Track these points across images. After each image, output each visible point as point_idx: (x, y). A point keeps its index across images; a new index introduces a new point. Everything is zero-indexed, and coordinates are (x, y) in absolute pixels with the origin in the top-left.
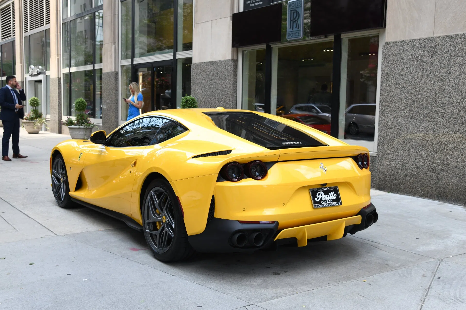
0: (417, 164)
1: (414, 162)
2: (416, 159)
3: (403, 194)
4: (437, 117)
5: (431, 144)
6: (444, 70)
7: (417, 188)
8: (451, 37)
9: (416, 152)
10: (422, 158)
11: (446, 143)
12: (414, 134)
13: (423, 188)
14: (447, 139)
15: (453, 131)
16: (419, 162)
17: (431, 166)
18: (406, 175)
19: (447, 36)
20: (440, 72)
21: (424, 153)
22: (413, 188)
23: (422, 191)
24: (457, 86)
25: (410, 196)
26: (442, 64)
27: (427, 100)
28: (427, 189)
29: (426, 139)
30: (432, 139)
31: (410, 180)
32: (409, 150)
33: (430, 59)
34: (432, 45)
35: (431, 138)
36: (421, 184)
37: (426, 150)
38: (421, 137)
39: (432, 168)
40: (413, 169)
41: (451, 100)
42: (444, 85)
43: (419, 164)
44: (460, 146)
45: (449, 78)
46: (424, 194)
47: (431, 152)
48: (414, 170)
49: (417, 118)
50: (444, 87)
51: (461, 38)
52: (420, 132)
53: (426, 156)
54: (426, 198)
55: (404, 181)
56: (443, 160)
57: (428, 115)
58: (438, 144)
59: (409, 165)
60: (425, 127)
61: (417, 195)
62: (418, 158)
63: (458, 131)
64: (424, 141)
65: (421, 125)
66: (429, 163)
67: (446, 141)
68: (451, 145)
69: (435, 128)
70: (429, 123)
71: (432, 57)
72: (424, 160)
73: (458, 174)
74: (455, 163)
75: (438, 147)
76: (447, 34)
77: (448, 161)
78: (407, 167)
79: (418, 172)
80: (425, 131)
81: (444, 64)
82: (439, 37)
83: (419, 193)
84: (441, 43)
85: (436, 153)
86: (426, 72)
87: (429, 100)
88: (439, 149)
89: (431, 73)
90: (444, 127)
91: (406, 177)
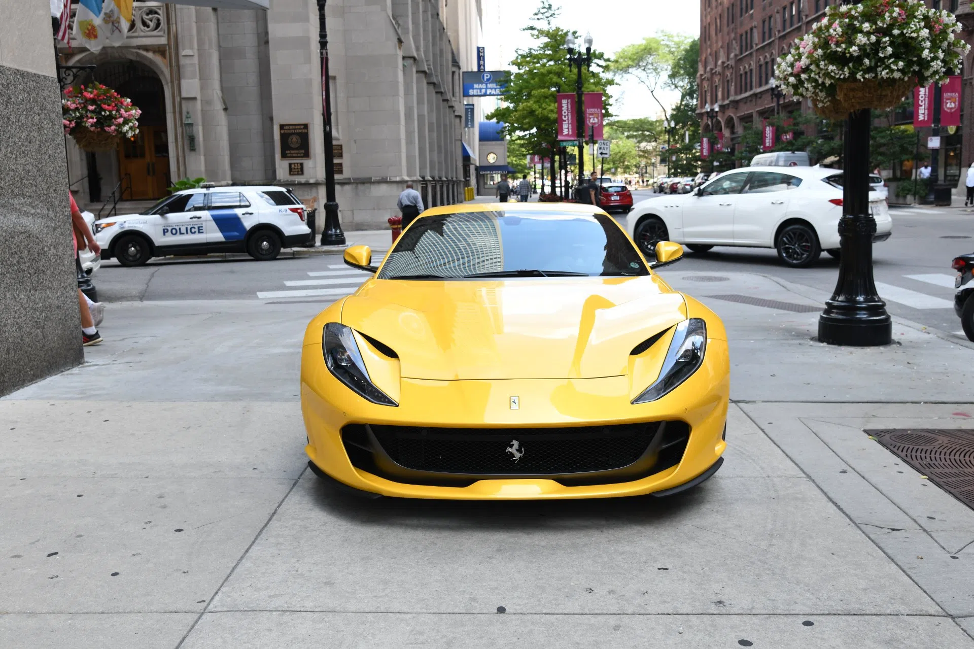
0: (18, 321)
1: (14, 318)
2: (16, 312)
3: (11, 391)
4: (28, 224)
5: (29, 275)
6: (24, 134)
7: (25, 367)
8: (23, 74)
9: (15, 298)
10: (22, 306)
11: (43, 269)
12: (6, 261)
13: (31, 364)
14: (44, 260)
15: (47, 246)
16: (20, 317)
17: (33, 318)
18: (8, 352)
19: (18, 71)
20: (20, 138)
21: (23, 296)
22: (20, 372)
23: (30, 371)
24: (40, 166)
25: (18, 389)
26: (20, 124)
27: (12, 191)
28: (35, 363)
29: (22, 267)
30: (29, 266)
31: (14, 357)
32: (5, 296)
33: (5, 109)
34: (3, 82)
35: (27, 265)
36: (28, 356)
37: (25, 288)
38: (15, 265)
39: (36, 320)
40: (15, 334)
41: (38, 190)
42: (27, 162)
43: (21, 320)
44: (57, 270)
45: (30, 150)
46: (34, 375)
47: (30, 291)
48: (17, 335)
49: (6, 228)
50: (28, 166)
51: (33, 81)
52: (13, 256)
53: (25, 301)
54: (37, 380)
55: (7, 363)
56: (45, 301)
57: (18, 220)
58: (35, 273)
59: (9, 327)
60: (18, 245)
61: (26, 382)
62: (18, 308)
63: (51, 245)
64: (20, 272)
65: (12, 242)
66: (31, 311)
67: (43, 266)
68: (48, 271)
69: (28, 245)
70: (21, 236)
71: (7, 105)
72: (25, 309)
73: (60, 319)
74: (56, 302)
75: (36, 279)
76: (17, 68)
77: (49, 301)
78: (7, 334)
79: (22, 337)
80: (19, 253)
81: (23, 124)
82: (9, 69)
83: (29, 375)
84: (13, 81)
85: (36, 290)
86: (3, 134)
87: (16, 190)
88: (38, 282)
89: (9, 138)
90: (37, 240)
91: (9, 353)
